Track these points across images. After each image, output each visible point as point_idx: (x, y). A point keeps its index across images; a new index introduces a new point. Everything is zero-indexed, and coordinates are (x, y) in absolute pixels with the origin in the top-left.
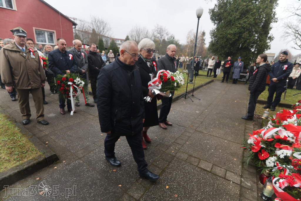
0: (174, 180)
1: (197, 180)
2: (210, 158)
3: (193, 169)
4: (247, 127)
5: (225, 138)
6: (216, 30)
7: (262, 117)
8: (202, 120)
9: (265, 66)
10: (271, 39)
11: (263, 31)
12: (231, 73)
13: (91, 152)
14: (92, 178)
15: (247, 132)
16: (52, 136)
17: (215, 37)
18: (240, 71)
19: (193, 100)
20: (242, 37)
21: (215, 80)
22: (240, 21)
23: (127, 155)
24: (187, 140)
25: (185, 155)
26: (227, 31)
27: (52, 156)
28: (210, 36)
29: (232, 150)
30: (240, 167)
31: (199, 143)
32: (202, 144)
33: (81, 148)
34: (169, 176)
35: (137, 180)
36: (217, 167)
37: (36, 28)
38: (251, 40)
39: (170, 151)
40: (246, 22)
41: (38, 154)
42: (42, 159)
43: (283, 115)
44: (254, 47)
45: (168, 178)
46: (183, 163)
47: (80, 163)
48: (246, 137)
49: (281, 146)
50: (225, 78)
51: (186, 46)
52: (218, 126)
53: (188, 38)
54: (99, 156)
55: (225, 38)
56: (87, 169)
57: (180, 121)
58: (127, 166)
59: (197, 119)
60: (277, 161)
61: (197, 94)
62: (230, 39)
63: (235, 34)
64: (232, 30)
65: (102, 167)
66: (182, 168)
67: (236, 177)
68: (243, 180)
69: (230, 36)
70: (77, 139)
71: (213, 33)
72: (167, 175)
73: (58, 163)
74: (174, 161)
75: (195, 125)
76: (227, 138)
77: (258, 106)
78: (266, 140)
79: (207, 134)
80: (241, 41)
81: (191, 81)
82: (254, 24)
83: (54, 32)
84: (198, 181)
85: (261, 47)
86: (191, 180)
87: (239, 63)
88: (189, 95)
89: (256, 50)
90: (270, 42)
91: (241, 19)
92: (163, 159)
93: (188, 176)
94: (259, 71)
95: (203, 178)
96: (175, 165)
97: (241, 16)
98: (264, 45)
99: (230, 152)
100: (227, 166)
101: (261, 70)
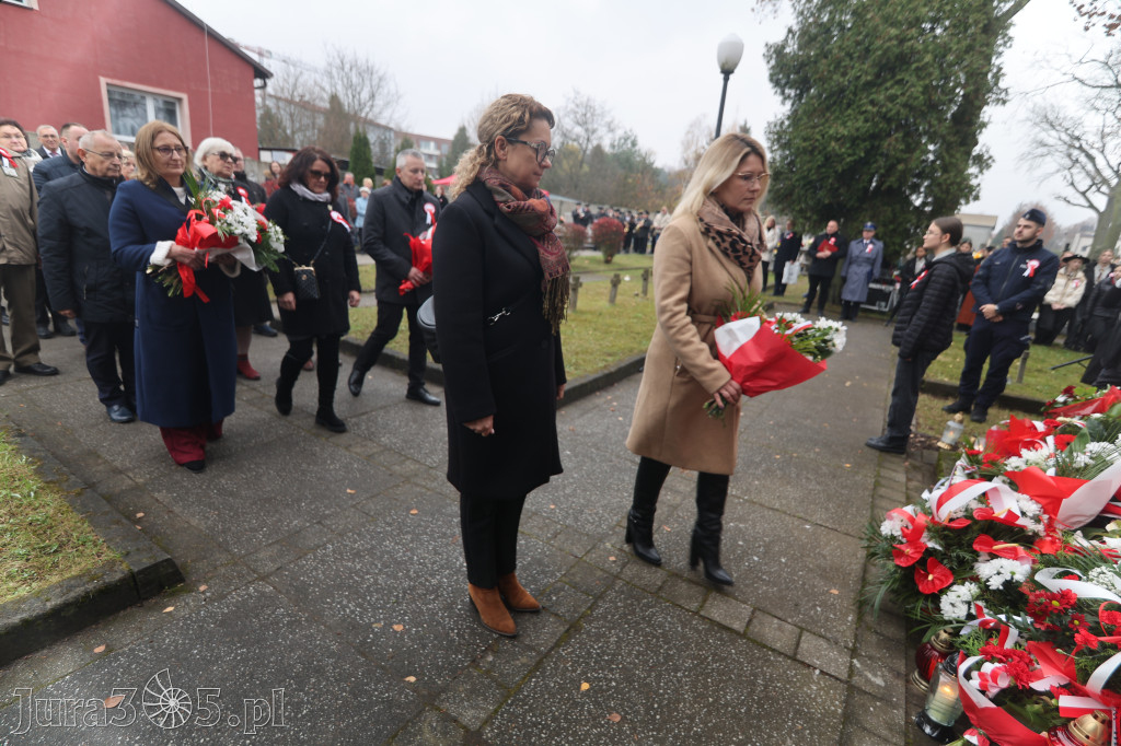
0: (612, 661)
1: (693, 663)
2: (746, 586)
3: (681, 622)
4: (884, 477)
5: (802, 515)
6: (787, 123)
7: (940, 444)
9: (953, 260)
10: (982, 162)
11: (955, 135)
12: (836, 281)
13: (306, 554)
14: (306, 649)
15: (881, 496)
16: (159, 492)
17: (783, 147)
18: (870, 274)
20: (880, 151)
22: (876, 92)
23: (442, 567)
24: (666, 519)
25: (656, 572)
26: (827, 125)
27: (156, 566)
29: (824, 557)
30: (850, 619)
33: (268, 539)
34: (592, 647)
35: (474, 661)
36: (766, 620)
37: (110, 81)
38: (913, 164)
39: (600, 556)
40: (897, 97)
41: (103, 558)
42: (118, 576)
43: (1009, 439)
44: (922, 189)
45: (589, 653)
46: (648, 602)
47: (263, 594)
48: (876, 512)
49: (995, 547)
50: (816, 300)
51: (679, 175)
52: (780, 469)
53: (687, 145)
54: (337, 570)
55: (819, 153)
56: (289, 615)
58: (440, 610)
60: (977, 598)
62: (837, 155)
63: (854, 141)
64: (844, 124)
65: (345, 611)
66: (644, 618)
67: (833, 654)
68: (858, 666)
69: (837, 147)
70: (255, 503)
71: (777, 133)
72: (586, 643)
73: (182, 590)
74: (616, 591)
76: (811, 516)
77: (927, 402)
78: (946, 523)
79: (739, 498)
80: (875, 165)
82: (924, 108)
83: (180, 100)
84: (698, 665)
85: (947, 192)
86: (674, 664)
87: (867, 245)
89: (930, 200)
90: (980, 176)
91: (880, 85)
92: (575, 586)
93: (661, 647)
94: (933, 278)
95: (714, 655)
96: (617, 608)
97: (878, 76)
98: (959, 184)
99: (819, 566)
100: (804, 615)
101: (940, 276)
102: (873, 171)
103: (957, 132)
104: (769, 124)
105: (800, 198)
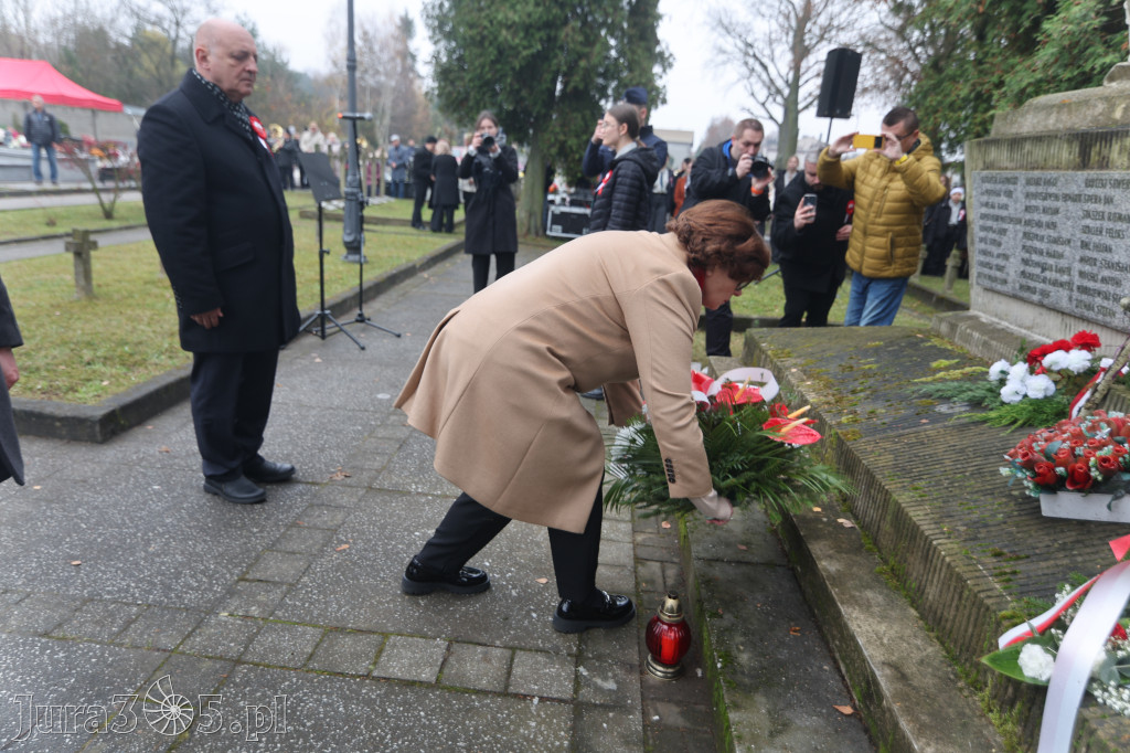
2: (439, 613)
3: (344, 697)
6: (447, 5)
8: (402, 433)
10: (665, 61)
17: (448, 36)
19: (363, 342)
20: (559, 44)
24: (321, 551)
25: (304, 633)
26: (493, 8)
28: (428, 33)
29: (537, 544)
31: (386, 553)
32: (398, 553)
36: (465, 651)
38: (595, 61)
39: (209, 638)
44: (610, 92)
46: (291, 686)
51: (329, 82)
55: (491, 44)
57: (288, 455)
59: (381, 433)
61: (384, 309)
63: (527, 29)
64: (513, 7)
67: (555, 669)
68: (585, 673)
69: (509, 37)
71: (437, 18)
74: (236, 685)
75: (367, 465)
79: (426, 495)
80: (555, 61)
81: (354, 247)
88: (341, 321)
94: (619, 179)
95: (395, 729)
98: (645, 85)
99: (531, 559)
100: (515, 629)
101: (624, 176)
102: (554, 68)
103: (635, 25)
105: (478, 103)
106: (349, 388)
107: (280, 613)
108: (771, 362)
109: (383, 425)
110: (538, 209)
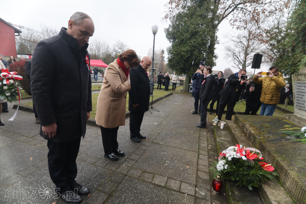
2: (166, 171)
3: (146, 187)
4: (201, 134)
5: (181, 147)
6: (171, 48)
7: (214, 124)
8: (159, 131)
9: (211, 77)
10: (216, 57)
13: (9, 187)
15: (201, 139)
17: (171, 54)
19: (152, 112)
20: (193, 54)
21: (174, 93)
22: (191, 40)
24: (142, 154)
25: (139, 171)
26: (181, 48)
28: (167, 53)
29: (187, 159)
30: (194, 176)
31: (155, 156)
32: (157, 157)
36: (171, 180)
38: (201, 57)
39: (121, 170)
40: (196, 41)
46: (135, 182)
48: (200, 144)
52: (175, 135)
55: (180, 55)
59: (155, 131)
61: (156, 106)
62: (184, 55)
63: (187, 52)
64: (184, 48)
66: (134, 188)
67: (190, 188)
68: (197, 190)
69: (183, 53)
71: (169, 50)
72: (114, 200)
74: (125, 180)
75: (152, 137)
76: (183, 147)
79: (164, 145)
80: (192, 58)
81: (151, 94)
82: (202, 44)
90: (216, 60)
91: (192, 39)
92: (111, 181)
93: (139, 197)
95: (156, 196)
96: (125, 186)
97: (191, 37)
98: (211, 62)
99: (186, 162)
100: (182, 177)
101: (208, 81)
102: (192, 59)
103: (210, 50)
104: (167, 48)
105: (176, 66)
106: (149, 121)
107: (134, 166)
108: (242, 122)
109: (155, 129)
110: (187, 87)
